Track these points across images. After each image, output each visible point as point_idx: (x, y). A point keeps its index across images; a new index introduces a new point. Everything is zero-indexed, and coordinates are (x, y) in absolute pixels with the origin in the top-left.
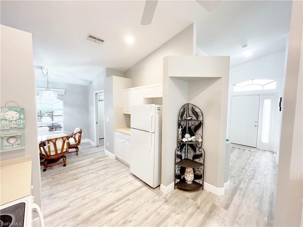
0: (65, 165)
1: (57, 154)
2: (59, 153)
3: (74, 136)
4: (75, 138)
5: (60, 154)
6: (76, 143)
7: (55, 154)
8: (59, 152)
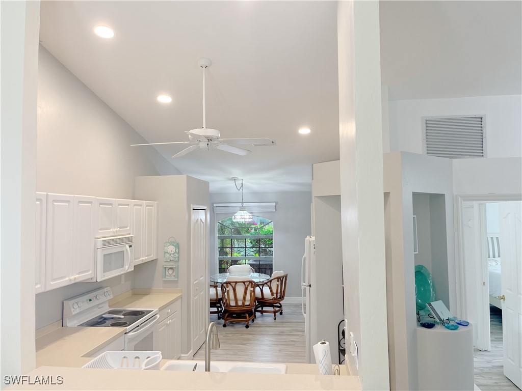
0: (247, 327)
1: (237, 305)
2: (239, 305)
3: (269, 284)
4: (270, 289)
5: (241, 306)
6: (273, 297)
7: (235, 305)
8: (240, 303)
